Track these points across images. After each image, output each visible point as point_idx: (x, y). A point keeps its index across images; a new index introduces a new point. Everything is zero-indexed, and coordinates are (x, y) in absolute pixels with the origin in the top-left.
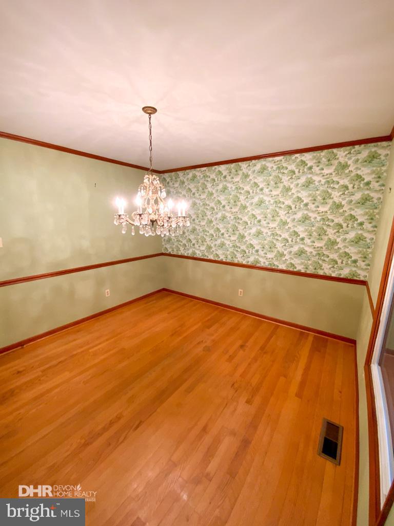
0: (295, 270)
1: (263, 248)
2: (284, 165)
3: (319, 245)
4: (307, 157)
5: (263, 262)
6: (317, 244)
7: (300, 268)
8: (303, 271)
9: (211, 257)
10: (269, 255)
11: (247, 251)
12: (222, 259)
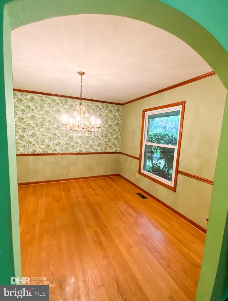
0: (98, 152)
1: (84, 143)
2: (90, 105)
3: (106, 141)
4: (99, 104)
5: (84, 151)
6: (105, 140)
7: (100, 151)
8: (101, 152)
9: (51, 152)
10: (87, 147)
11: (75, 146)
12: (59, 152)
